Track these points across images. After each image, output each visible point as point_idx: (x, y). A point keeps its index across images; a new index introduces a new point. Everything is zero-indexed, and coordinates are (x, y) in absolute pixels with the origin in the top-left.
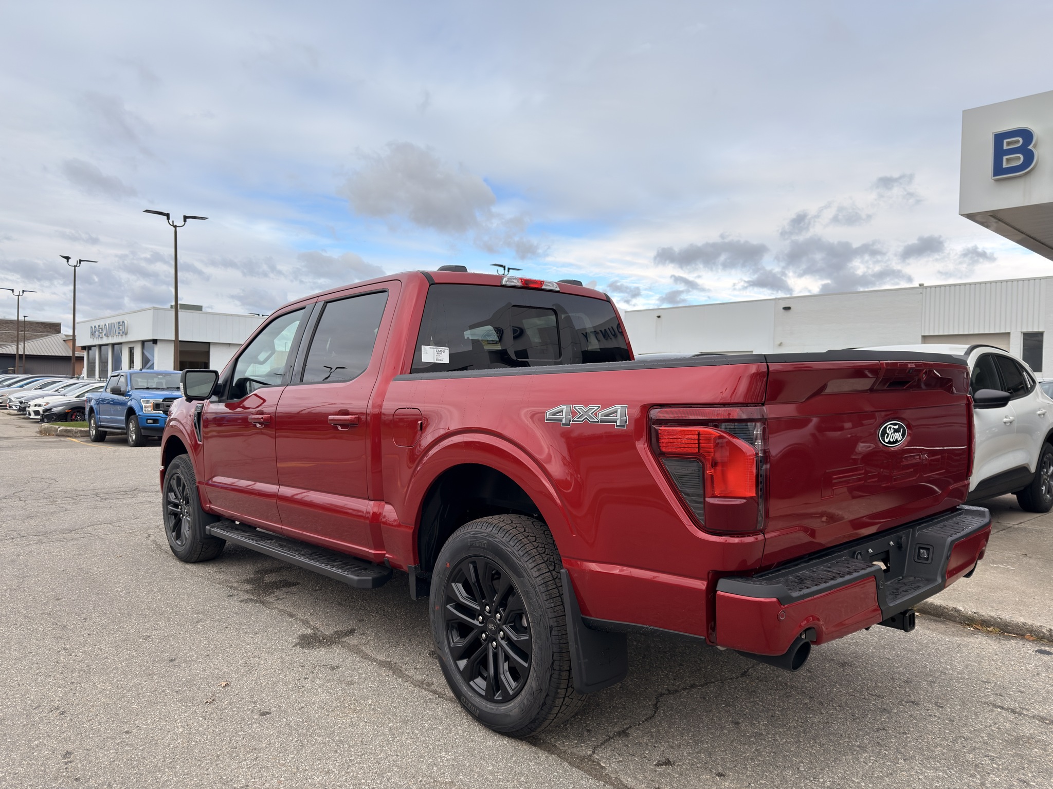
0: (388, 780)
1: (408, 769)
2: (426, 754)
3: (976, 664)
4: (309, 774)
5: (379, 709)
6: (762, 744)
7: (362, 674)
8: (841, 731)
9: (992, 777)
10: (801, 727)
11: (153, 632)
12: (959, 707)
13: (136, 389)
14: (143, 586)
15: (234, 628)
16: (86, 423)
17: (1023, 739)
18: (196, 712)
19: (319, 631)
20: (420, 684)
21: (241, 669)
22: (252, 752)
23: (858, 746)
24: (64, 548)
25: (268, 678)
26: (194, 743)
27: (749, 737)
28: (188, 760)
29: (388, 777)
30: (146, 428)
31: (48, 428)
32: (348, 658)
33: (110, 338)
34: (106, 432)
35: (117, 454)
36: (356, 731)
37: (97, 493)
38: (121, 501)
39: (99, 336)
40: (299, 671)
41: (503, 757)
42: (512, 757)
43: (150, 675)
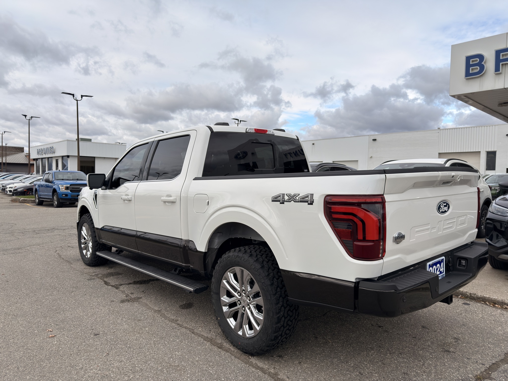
0: (148, 365)
1: (159, 360)
2: (169, 353)
3: (433, 310)
4: (112, 362)
5: (150, 332)
6: (326, 347)
7: (146, 316)
8: (363, 341)
9: (428, 361)
10: (346, 339)
11: (50, 297)
12: (421, 329)
13: (57, 180)
14: (49, 275)
15: (89, 295)
16: (34, 196)
17: (447, 344)
18: (64, 334)
19: (129, 296)
20: (172, 321)
21: (89, 314)
22: (87, 352)
23: (370, 348)
24: (14, 257)
25: (101, 318)
26: (61, 349)
27: (320, 344)
28: (57, 356)
29: (149, 363)
30: (62, 199)
31: (15, 199)
32: (140, 309)
33: (47, 155)
34: (43, 201)
35: (47, 211)
36: (138, 342)
37: (34, 230)
38: (46, 234)
39: (41, 154)
40: (116, 315)
41: (204, 354)
42: (208, 354)
43: (45, 317)
